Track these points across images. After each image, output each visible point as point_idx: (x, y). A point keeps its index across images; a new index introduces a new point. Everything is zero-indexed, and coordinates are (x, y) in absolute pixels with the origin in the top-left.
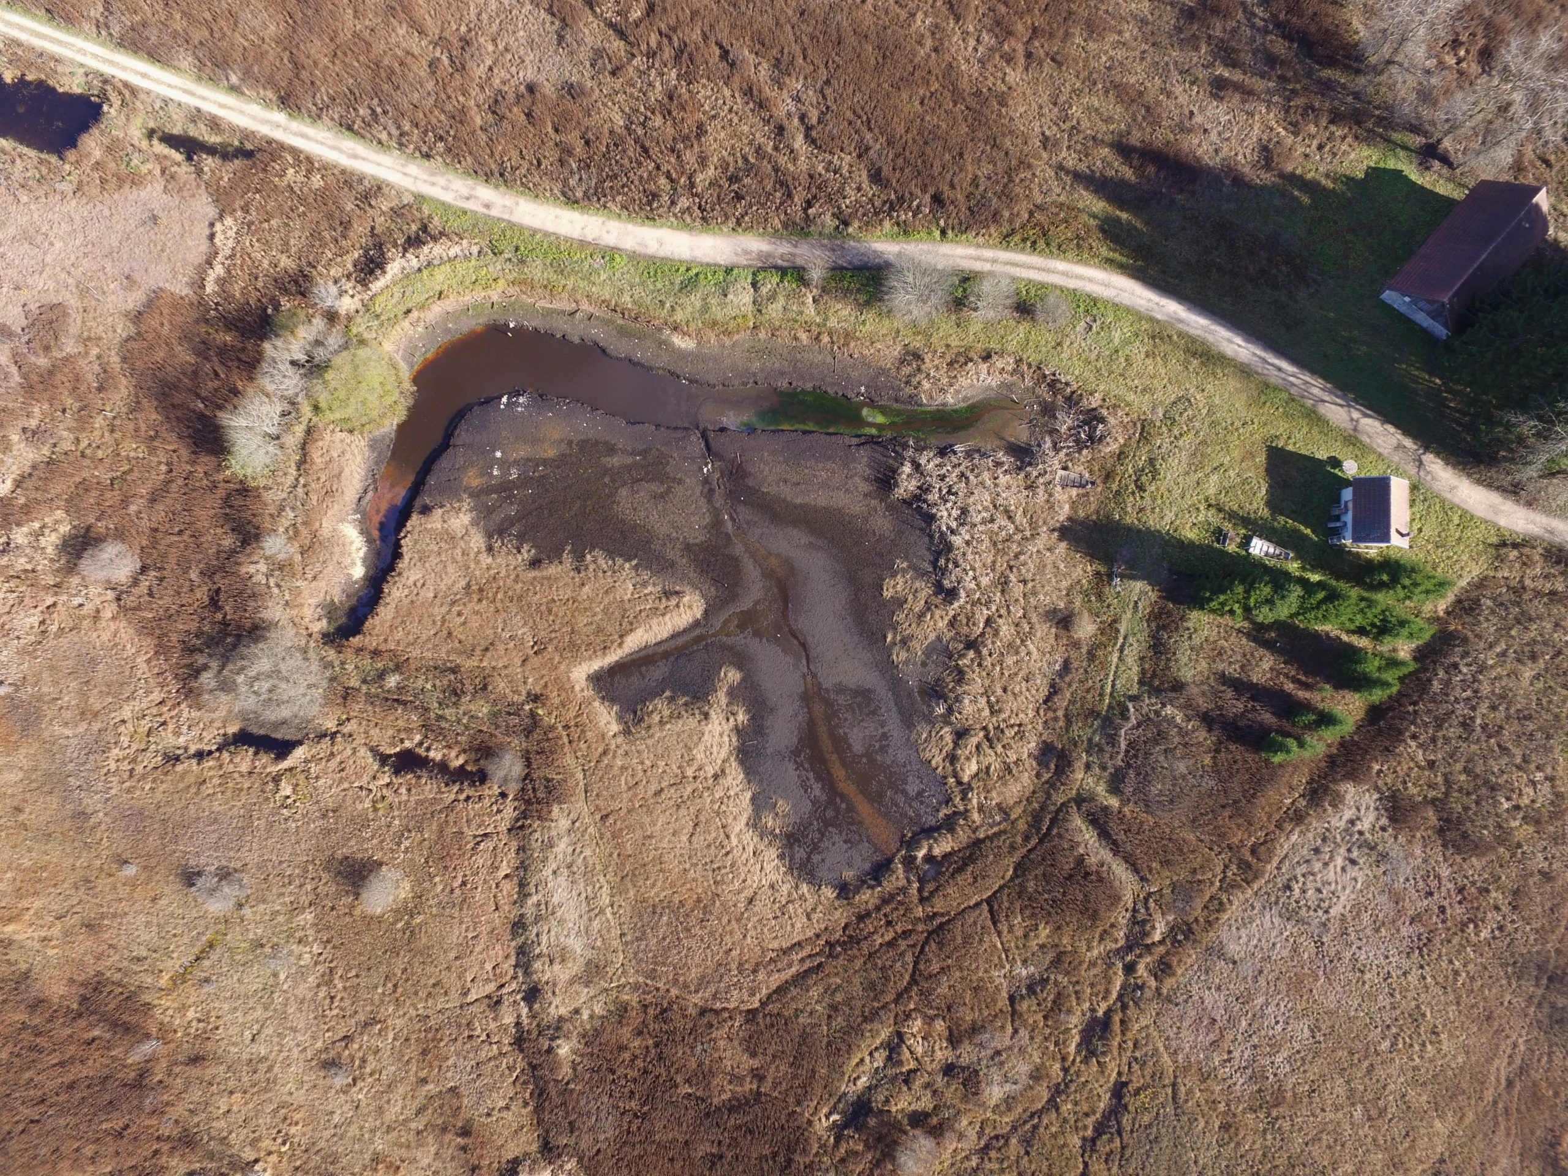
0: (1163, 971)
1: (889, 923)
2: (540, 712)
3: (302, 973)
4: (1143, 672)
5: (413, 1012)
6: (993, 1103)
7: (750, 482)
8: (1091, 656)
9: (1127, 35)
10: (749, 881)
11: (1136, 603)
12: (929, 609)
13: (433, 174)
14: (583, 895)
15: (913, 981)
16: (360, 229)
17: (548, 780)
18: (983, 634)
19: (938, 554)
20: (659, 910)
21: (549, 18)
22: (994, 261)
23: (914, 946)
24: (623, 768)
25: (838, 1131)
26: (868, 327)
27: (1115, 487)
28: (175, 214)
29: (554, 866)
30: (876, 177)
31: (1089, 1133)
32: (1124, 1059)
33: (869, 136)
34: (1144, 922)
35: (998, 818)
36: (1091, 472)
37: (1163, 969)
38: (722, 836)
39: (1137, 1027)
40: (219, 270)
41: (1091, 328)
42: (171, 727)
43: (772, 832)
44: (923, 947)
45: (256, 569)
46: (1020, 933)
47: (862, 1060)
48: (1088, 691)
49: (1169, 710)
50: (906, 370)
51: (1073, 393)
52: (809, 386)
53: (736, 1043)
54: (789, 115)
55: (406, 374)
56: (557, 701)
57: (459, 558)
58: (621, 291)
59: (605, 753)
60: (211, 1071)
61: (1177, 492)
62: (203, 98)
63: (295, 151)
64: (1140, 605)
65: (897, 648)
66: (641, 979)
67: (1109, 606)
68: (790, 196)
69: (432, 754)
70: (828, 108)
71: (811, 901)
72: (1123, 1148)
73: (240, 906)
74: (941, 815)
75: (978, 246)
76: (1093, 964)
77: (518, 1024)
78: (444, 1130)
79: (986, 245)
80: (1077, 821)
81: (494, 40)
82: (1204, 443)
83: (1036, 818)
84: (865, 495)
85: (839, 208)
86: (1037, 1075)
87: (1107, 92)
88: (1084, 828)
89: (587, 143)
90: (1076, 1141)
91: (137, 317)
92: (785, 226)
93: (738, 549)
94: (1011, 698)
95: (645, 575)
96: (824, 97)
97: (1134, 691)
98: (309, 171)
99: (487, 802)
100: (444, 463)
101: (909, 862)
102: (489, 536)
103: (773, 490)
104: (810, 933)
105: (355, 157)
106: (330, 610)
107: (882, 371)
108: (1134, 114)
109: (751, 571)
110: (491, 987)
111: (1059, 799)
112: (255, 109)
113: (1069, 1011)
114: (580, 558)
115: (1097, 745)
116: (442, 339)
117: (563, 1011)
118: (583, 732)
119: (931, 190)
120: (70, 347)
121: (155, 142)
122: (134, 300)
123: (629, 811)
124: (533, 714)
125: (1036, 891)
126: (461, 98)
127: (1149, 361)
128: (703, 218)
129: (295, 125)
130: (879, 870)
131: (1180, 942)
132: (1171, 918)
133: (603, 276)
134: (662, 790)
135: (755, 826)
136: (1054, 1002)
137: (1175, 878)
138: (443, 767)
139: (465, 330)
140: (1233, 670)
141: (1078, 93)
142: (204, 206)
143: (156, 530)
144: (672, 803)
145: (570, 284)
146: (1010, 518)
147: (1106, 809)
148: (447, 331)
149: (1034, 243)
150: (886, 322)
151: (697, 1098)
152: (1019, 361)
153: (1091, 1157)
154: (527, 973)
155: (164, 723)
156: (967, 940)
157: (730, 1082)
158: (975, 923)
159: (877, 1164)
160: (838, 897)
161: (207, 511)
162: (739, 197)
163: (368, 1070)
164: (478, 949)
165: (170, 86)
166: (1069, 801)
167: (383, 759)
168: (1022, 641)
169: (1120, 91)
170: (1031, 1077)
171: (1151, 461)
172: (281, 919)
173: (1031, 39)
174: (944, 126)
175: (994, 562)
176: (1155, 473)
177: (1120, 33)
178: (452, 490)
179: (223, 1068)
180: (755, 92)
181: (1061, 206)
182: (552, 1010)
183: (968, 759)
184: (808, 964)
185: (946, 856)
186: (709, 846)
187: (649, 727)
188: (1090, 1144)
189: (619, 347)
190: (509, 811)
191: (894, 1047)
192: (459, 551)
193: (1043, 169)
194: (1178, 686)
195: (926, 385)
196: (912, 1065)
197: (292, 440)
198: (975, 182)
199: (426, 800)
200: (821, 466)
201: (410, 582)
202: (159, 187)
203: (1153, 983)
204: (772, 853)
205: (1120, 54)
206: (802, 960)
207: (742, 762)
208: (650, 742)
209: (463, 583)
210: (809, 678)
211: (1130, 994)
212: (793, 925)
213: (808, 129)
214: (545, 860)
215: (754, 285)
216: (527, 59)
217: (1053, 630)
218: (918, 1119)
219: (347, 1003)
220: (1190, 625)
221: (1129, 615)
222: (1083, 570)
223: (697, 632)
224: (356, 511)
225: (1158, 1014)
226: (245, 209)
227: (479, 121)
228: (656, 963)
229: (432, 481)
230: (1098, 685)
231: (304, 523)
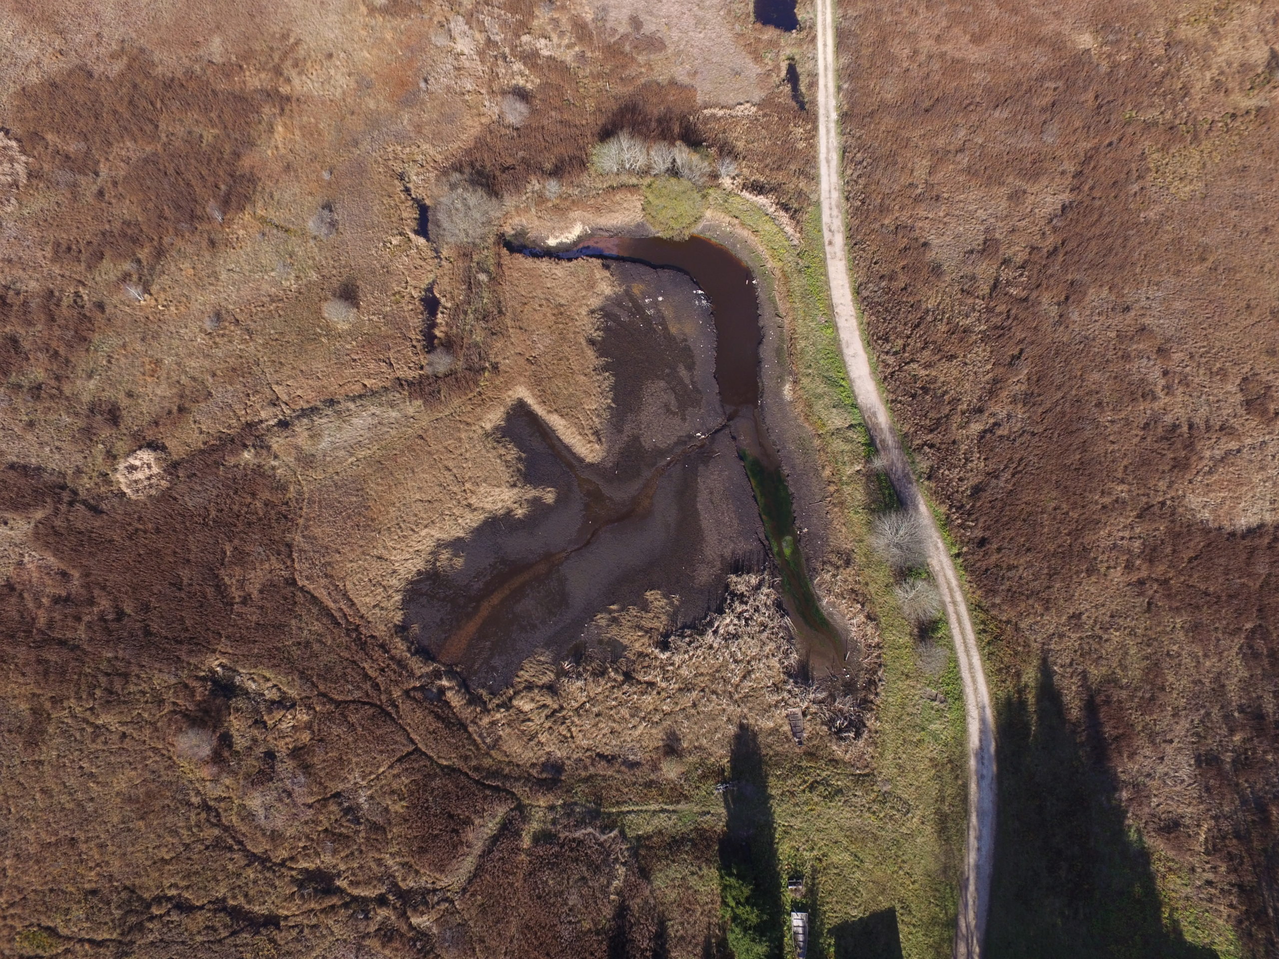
0: (385, 935)
1: (383, 670)
2: (486, 374)
3: (275, 283)
4: (649, 837)
5: (260, 355)
6: (247, 802)
7: (701, 468)
8: (649, 784)
9: (1208, 664)
10: (394, 552)
11: (709, 813)
12: (647, 632)
13: (838, 207)
14: (361, 439)
15: (338, 704)
16: (780, 177)
17: (439, 392)
18: (639, 682)
19: (692, 627)
20: (360, 493)
21: (981, 242)
22: (954, 603)
23: (367, 695)
24: (460, 440)
25: (212, 677)
26: (855, 518)
27: (804, 764)
28: (746, 83)
29: (378, 413)
30: (977, 490)
31: (231, 902)
32: (299, 919)
33: (1007, 475)
34: (426, 903)
35: (488, 740)
36: (810, 739)
37: (387, 935)
38: (425, 522)
39: (331, 922)
40: (720, 113)
41: (934, 700)
42: (421, 170)
43: (436, 560)
44: (367, 703)
45: (535, 184)
46: (395, 786)
47: (268, 680)
48: (618, 790)
49: (621, 870)
50: (834, 559)
51: (871, 702)
52: (792, 490)
53: (269, 576)
54: (993, 415)
55: (696, 229)
56: (497, 382)
57: (580, 295)
58: (807, 338)
59: (468, 424)
60: (207, 254)
61: (821, 824)
62: (826, 76)
63: (815, 128)
64: (709, 816)
65: (608, 616)
66: (307, 496)
67: (698, 788)
68: (931, 431)
69: (440, 315)
70: (1014, 440)
71: (389, 605)
72: (220, 941)
73: (315, 238)
74: (481, 691)
75: (961, 587)
76: (379, 862)
77: (261, 421)
78: (182, 397)
79: (965, 594)
80: (501, 810)
81: (947, 214)
82: (876, 838)
83: (495, 774)
84: (722, 556)
85: (939, 468)
86: (275, 837)
87: (1146, 658)
88: (497, 820)
89: (905, 289)
90: (221, 891)
91: (673, 83)
92: (906, 435)
93: (647, 474)
94: (593, 722)
95: (606, 415)
96: (1021, 435)
97: (630, 834)
98: (806, 139)
99: (415, 358)
100: (642, 269)
101: (437, 675)
102: (602, 309)
103: (701, 486)
104: (363, 610)
105: (828, 161)
106: (521, 233)
107: (825, 541)
108: (1141, 688)
109: (634, 487)
110: (285, 398)
111: (518, 789)
112: (833, 103)
113: (335, 852)
114: (605, 368)
115: (573, 811)
116: (727, 244)
117: (275, 447)
118: (480, 405)
119: (987, 534)
120: (641, 59)
121: (787, 62)
122: (682, 78)
123: (429, 453)
124: (484, 369)
125: (433, 789)
126: (897, 207)
127: (927, 761)
128: (885, 378)
129: (832, 125)
130: (425, 653)
131: (415, 945)
132: (435, 930)
133: (813, 325)
134: (450, 470)
135: (439, 546)
136: (341, 835)
137: (471, 923)
138: (433, 325)
139: (739, 256)
140: (676, 929)
141: (1132, 633)
142: (758, 95)
143: (543, 128)
144: (442, 480)
145: (798, 305)
146: (744, 677)
147: (518, 834)
148: (734, 246)
149: (985, 631)
150: (864, 529)
151: (223, 559)
152: (878, 646)
153: (209, 910)
154: (298, 417)
155: (422, 166)
156: (380, 739)
157: (238, 581)
158: (396, 743)
159: (185, 715)
160: (395, 625)
161: (564, 150)
162: (914, 396)
163: (217, 340)
164: (310, 382)
165: (825, 59)
166: (518, 799)
167: (430, 289)
168: (644, 718)
169: (1154, 669)
170: (273, 832)
171: (839, 791)
172: (310, 262)
173: (1157, 580)
174: (1046, 530)
175: (702, 674)
176: (830, 797)
177: (1206, 656)
178: (624, 278)
179: (208, 258)
180: (998, 386)
181: (1026, 645)
182: (275, 439)
183: (532, 700)
184: (337, 615)
185: (447, 704)
186: (416, 515)
187: (494, 448)
188: (220, 906)
189: (767, 352)
190: (412, 374)
191: (283, 703)
192: (584, 293)
193: (1052, 622)
194: (645, 874)
195: (827, 577)
196: (270, 723)
197: (624, 179)
198: (1010, 568)
199: (407, 321)
200: (733, 515)
201: (554, 271)
202: (759, 71)
203: (372, 928)
204: (419, 564)
205: (1187, 660)
206: (341, 609)
207: (486, 523)
208: (484, 452)
209: (563, 302)
210: (564, 554)
211: (359, 908)
212: (367, 595)
213: (990, 431)
214: (381, 405)
215: (851, 426)
216: (945, 237)
217: (661, 743)
218: (226, 740)
219: (261, 315)
220: (705, 871)
221: (696, 809)
222: (721, 756)
223: (575, 463)
224: (591, 229)
225: (345, 941)
226: (765, 115)
227: (886, 222)
228: (320, 502)
229: (627, 265)
230: (626, 798)
231: (573, 201)
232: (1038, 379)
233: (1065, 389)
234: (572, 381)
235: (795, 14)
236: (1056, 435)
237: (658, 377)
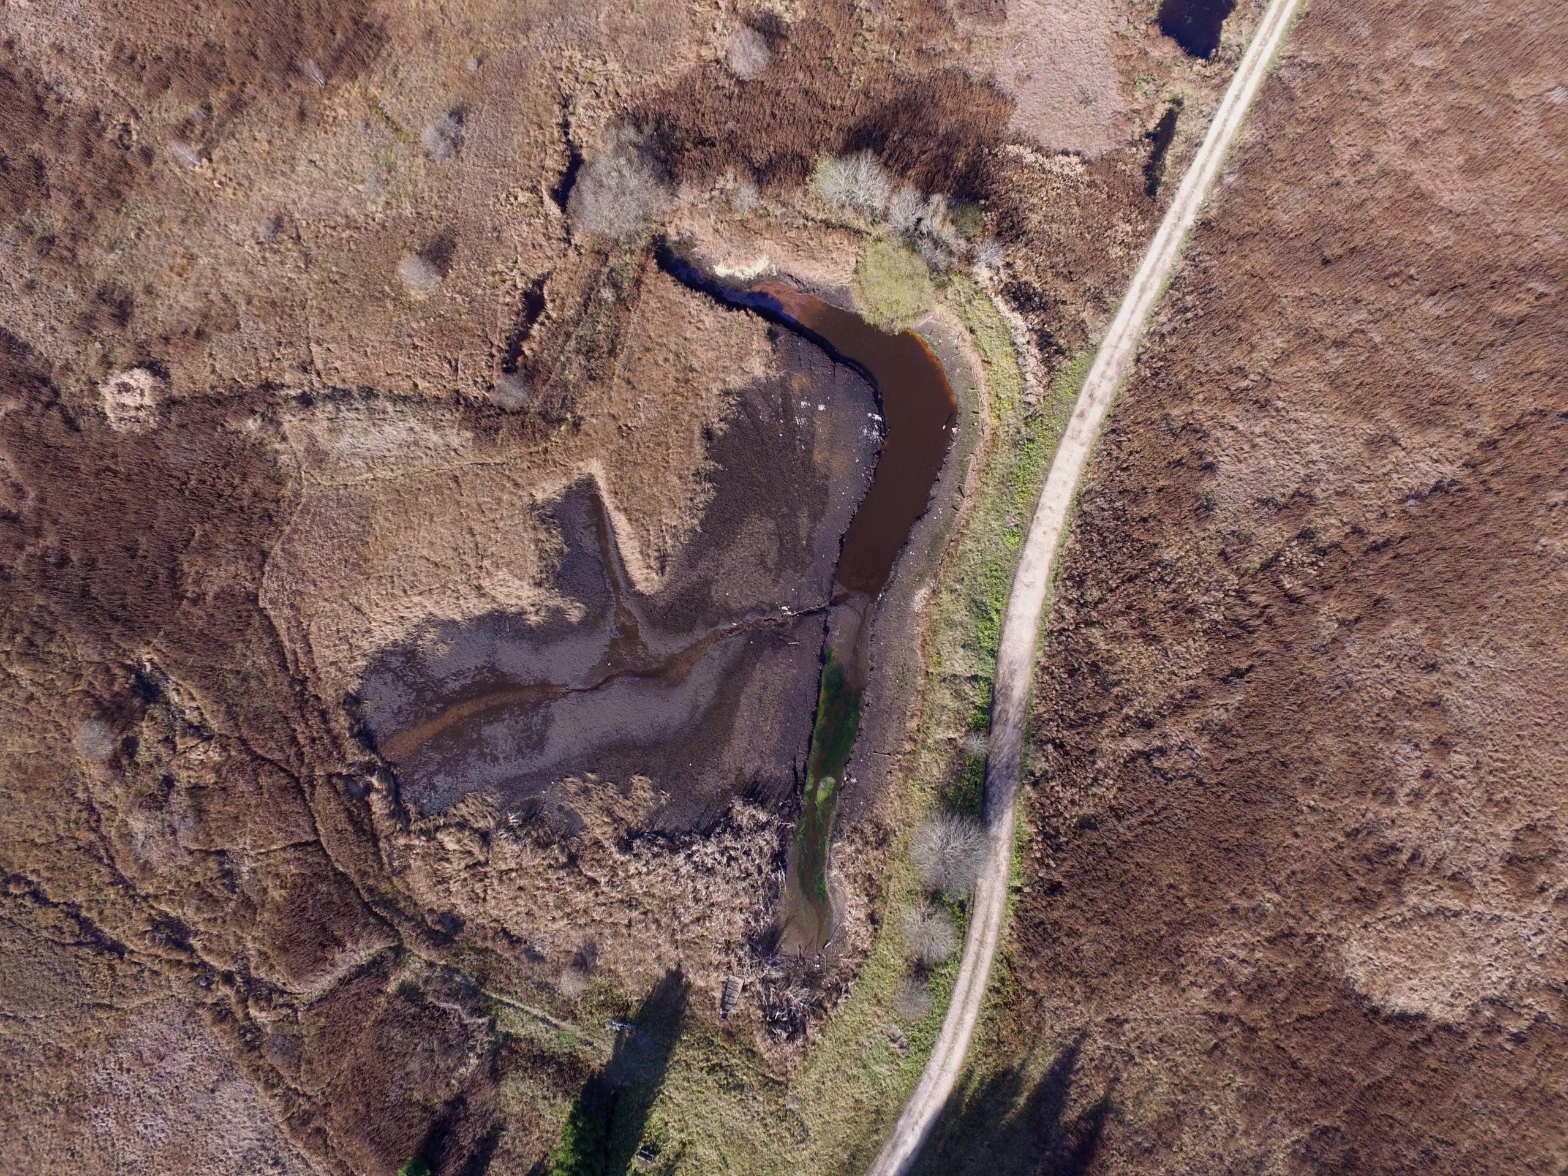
0: (220, 1012)
1: (313, 740)
2: (563, 428)
3: (359, 202)
4: (518, 1040)
5: (310, 295)
6: (130, 821)
7: (767, 652)
8: (542, 986)
9: (1243, 1141)
10: (376, 609)
11: (591, 1044)
12: (615, 821)
13: (1119, 364)
14: (387, 454)
15: (256, 757)
16: (1064, 290)
17: (497, 431)
18: (580, 873)
19: (670, 838)
20: (363, 522)
21: (1289, 492)
22: (981, 943)
23: (288, 762)
24: (499, 501)
25: (136, 670)
26: (917, 794)
27: (717, 1040)
28: (1091, 120)
29: (417, 429)
30: (1086, 824)
31: (84, 913)
32: (144, 959)
33: (1134, 821)
34: (269, 1000)
35: (396, 863)
36: (737, 1016)
37: (222, 1013)
38: (422, 588)
39: (172, 977)
40: (1030, 157)
41: (894, 1041)
42: (594, 102)
43: (420, 637)
44: (284, 770)
45: (728, 180)
46: (282, 870)
47: (193, 699)
48: (508, 977)
49: (474, 1061)
50: (868, 829)
51: (825, 1010)
52: (863, 724)
53: (231, 582)
54: (1164, 736)
55: (914, 325)
56: (571, 444)
57: (720, 363)
58: (978, 541)
59: (516, 484)
60: (291, 128)
61: (703, 1109)
62: (1211, 151)
63: (1152, 232)
64: (588, 1048)
65: (581, 783)
66: (303, 500)
67: (591, 1013)
68: (1072, 726)
69: (536, 326)
70: (1171, 780)
71: (349, 668)
72: (63, 945)
73: (427, 155)
74: (410, 806)
75: (1000, 928)
76: (239, 940)
77: (283, 385)
78: (206, 316)
79: (1000, 937)
80: (378, 946)
81: (1265, 434)
82: (754, 1150)
83: (389, 903)
84: (741, 770)
85: (1053, 778)
86: (146, 868)
87: (1173, 1105)
88: (371, 951)
89: (1144, 520)
90: (80, 898)
91: (988, 84)
92: (1037, 718)
93: (700, 633)
94: (512, 895)
95: (685, 539)
96: (1185, 777)
97: (500, 1027)
98: (1128, 246)
99: (486, 373)
100: (818, 356)
101: (370, 768)
102: (740, 393)
103: (757, 675)
104: (318, 662)
105: (1143, 290)
106: (687, 243)
107: (870, 803)
108: (1144, 1133)
109: (677, 644)
110: (319, 365)
111: (405, 930)
112: (1198, 198)
113: (198, 909)
114: (709, 477)
115: (451, 979)
116: (944, 362)
117: (286, 426)
118: (539, 466)
119: (1065, 883)
120: (964, 25)
121: (1168, 106)
122: (1006, 81)
123: (458, 503)
124: (561, 420)
125: (318, 891)
126: (1201, 397)
127: (851, 1103)
128: (1052, 632)
129: (1179, 234)
130: (367, 738)
131: (244, 1035)
132: (269, 1029)
133: (995, 525)
134: (473, 535)
135: (428, 621)
136: (211, 895)
137: (306, 1040)
138: (525, 336)
139: (953, 385)
140: (506, 1141)
141: (1174, 1070)
142: (1098, 146)
143: (778, 94)
144: (460, 543)
145: (990, 490)
146: (698, 920)
147: (385, 977)
148: (953, 368)
149: (998, 991)
150: (920, 814)
151: (189, 541)
152: (865, 954)
153: (62, 911)
154: (326, 397)
155: (598, 96)
156: (283, 815)
157: (197, 573)
158: (298, 826)
159: (98, 702)
160: (348, 694)
161: (789, 138)
162: (1072, 672)
163: (268, 255)
164: (355, 355)
165: (1226, 120)
166: (400, 940)
167: (539, 283)
168: (568, 915)
169: (1174, 1120)
170: (146, 862)
171: (740, 1087)
172: (410, 188)
173: (1243, 1023)
174: (1141, 907)
175: (653, 896)
176: (726, 1088)
177: (1246, 1133)
178: (791, 362)
179: (291, 135)
180: (1193, 702)
181: (1039, 1029)
182: (288, 417)
183: (459, 841)
184: (289, 657)
185: (368, 806)
186: (415, 575)
187: (534, 528)
188: (73, 912)
189: (920, 534)
190: (474, 392)
191: (199, 731)
192: (728, 363)
193: (1085, 1014)
194: (496, 1075)
195: (850, 849)
196: (180, 747)
197: (849, 215)
198: (1073, 933)
199: (496, 318)
200: (777, 726)
201: (703, 317)
202: (1122, 107)
203: (209, 1000)
204: (400, 635)
205: (1219, 1128)
206: (294, 653)
207: (490, 614)
208: (520, 528)
209: (696, 365)
210: (564, 690)
211: (204, 974)
212: (328, 647)
213: (1147, 756)
214: (424, 421)
215: (975, 678)
216: (1242, 466)
217: (575, 950)
218: (130, 746)
219: (328, 240)
220: (559, 1100)
221: (579, 1034)
222: (633, 992)
223: (623, 584)
224: (779, 272)
225: (179, 1000)
226: (1092, 184)
227: (1175, 412)
228: (314, 514)
229: (801, 343)
230: (512, 989)
231: (769, 225)
232: (1249, 714)
233: (1277, 741)
234: (661, 480)
235: (1220, 27)
236: (1227, 796)
237: (769, 513)
